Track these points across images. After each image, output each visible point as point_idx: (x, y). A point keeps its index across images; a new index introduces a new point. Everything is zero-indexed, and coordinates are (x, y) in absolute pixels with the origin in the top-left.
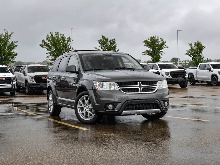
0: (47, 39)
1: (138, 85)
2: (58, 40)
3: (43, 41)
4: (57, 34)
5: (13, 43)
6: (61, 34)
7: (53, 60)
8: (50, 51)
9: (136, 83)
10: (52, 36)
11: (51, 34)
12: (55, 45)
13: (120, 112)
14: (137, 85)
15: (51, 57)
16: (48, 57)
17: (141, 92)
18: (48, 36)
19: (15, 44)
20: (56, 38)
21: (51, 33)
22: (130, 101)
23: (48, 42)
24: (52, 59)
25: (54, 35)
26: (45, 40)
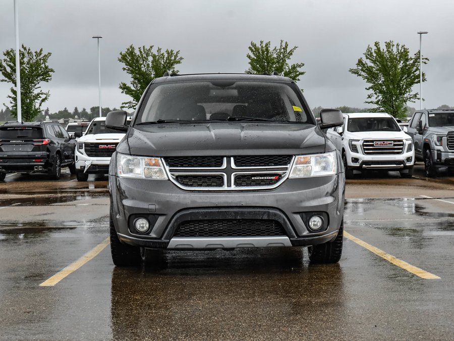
0: (366, 56)
1: (224, 166)
2: (392, 59)
3: (360, 62)
4: (388, 45)
5: (294, 67)
6: (397, 45)
7: (379, 103)
8: (374, 83)
9: (218, 161)
10: (379, 49)
11: (377, 47)
12: (385, 70)
13: (163, 240)
14: (220, 166)
15: (376, 96)
16: (369, 97)
17: (229, 185)
18: (369, 49)
19: (298, 69)
20: (387, 55)
21: (376, 44)
22: (190, 211)
23: (370, 64)
24: (378, 101)
25: (383, 47)
26: (365, 60)
